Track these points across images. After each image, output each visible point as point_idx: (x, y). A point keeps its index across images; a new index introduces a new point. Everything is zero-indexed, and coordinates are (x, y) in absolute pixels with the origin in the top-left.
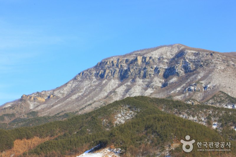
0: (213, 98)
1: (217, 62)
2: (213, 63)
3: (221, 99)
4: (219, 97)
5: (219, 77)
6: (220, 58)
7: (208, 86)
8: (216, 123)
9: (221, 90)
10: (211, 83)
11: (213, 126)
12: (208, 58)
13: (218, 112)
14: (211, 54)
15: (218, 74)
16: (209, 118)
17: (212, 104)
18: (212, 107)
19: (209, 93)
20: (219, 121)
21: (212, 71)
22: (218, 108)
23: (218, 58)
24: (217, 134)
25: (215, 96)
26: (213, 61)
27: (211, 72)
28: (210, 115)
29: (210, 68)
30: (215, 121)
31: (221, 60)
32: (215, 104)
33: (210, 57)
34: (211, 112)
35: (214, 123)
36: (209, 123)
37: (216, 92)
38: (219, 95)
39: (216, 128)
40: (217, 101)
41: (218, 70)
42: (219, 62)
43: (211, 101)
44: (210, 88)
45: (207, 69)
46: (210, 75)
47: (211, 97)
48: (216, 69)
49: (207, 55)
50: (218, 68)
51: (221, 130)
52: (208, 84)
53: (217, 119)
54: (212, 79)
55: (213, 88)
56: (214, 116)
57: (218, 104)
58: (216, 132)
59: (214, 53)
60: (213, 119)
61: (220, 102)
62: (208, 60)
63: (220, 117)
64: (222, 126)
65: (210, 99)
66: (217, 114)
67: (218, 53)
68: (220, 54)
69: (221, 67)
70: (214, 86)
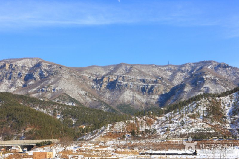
0: (59, 97)
1: (64, 73)
2: (61, 73)
3: (64, 98)
4: (63, 97)
5: (64, 84)
6: (66, 70)
7: (56, 89)
8: (59, 115)
9: (65, 92)
10: (58, 87)
11: (57, 117)
12: (58, 70)
13: (62, 107)
14: (60, 67)
15: (63, 81)
16: (55, 111)
17: (58, 101)
18: (58, 103)
19: (56, 94)
20: (62, 114)
21: (60, 79)
22: (62, 105)
23: (64, 70)
24: (60, 122)
25: (60, 96)
26: (61, 72)
27: (58, 79)
28: (55, 109)
29: (59, 76)
30: (59, 113)
31: (66, 72)
32: (60, 101)
33: (59, 69)
34: (57, 107)
35: (58, 115)
36: (55, 115)
37: (61, 94)
38: (63, 95)
39: (59, 119)
40: (61, 100)
41: (64, 78)
42: (65, 73)
43: (57, 99)
44: (57, 91)
45: (56, 77)
46: (58, 81)
47: (57, 96)
48: (62, 78)
49: (57, 67)
50: (64, 77)
51: (63, 120)
52: (56, 88)
53: (61, 112)
54: (59, 84)
55: (59, 91)
56: (59, 110)
57: (62, 102)
58: (59, 121)
59: (62, 66)
60: (57, 112)
61: (63, 101)
62: (57, 71)
63: (62, 111)
64: (63, 117)
65: (57, 98)
66: (61, 109)
67: (65, 67)
68: (67, 67)
69: (66, 76)
70: (60, 89)
